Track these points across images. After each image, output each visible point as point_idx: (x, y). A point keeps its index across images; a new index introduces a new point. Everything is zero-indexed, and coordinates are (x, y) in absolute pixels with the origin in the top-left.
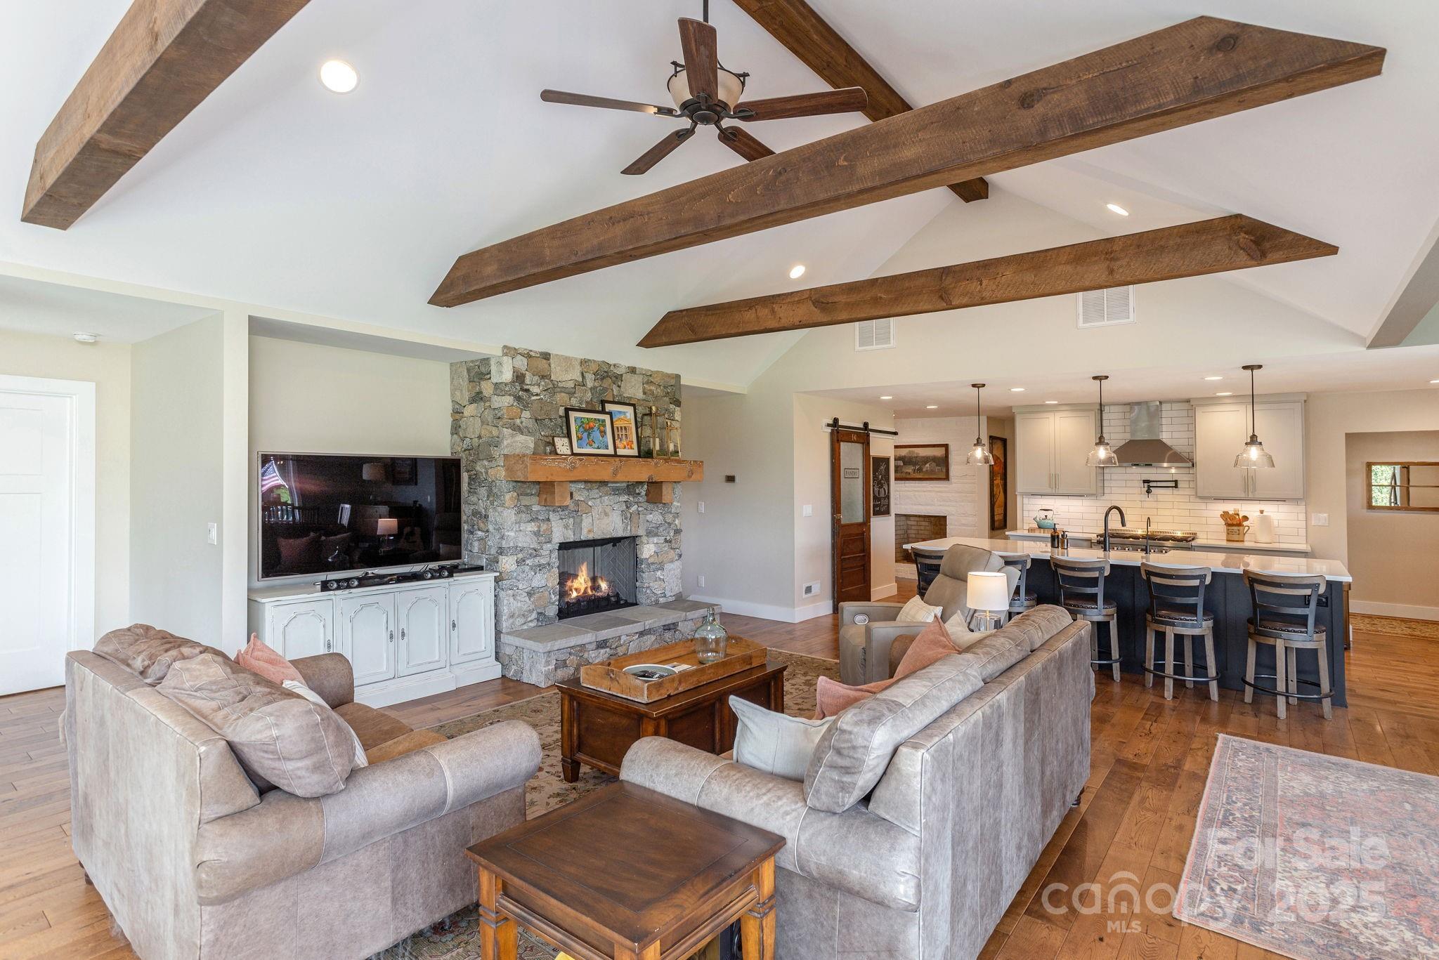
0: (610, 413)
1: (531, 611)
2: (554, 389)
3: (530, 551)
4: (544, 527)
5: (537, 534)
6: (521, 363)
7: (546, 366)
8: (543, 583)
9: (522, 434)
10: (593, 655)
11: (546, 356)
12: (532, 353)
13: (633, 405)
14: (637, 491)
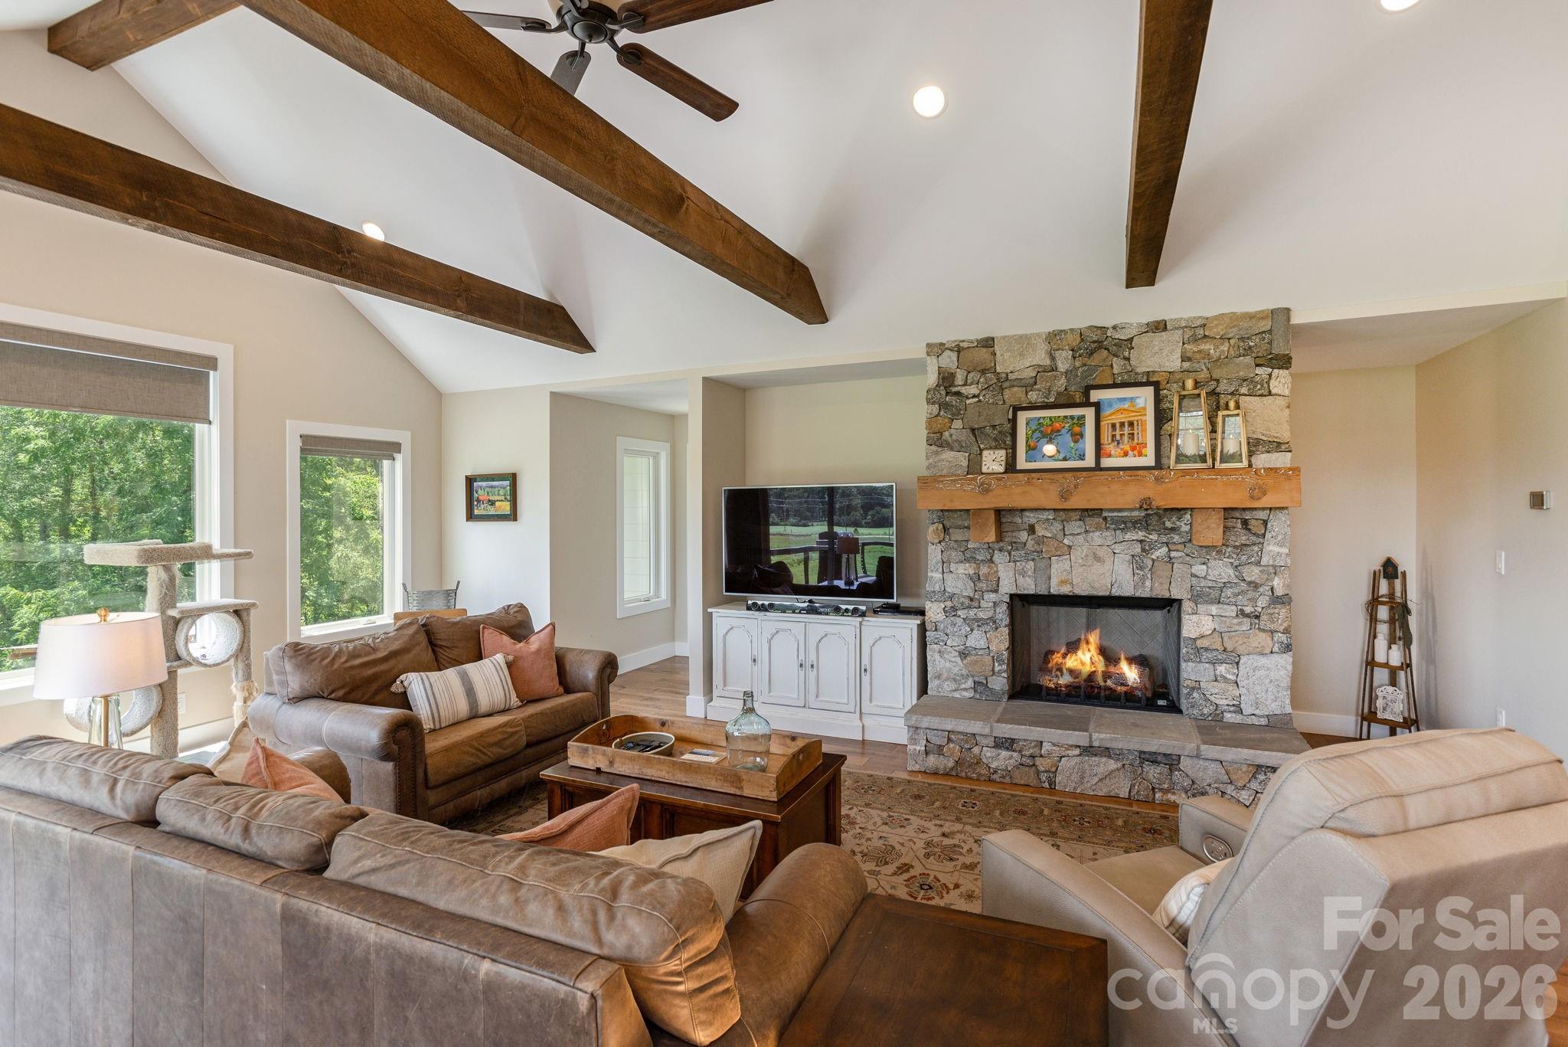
0: (1097, 405)
1: (966, 677)
2: (1002, 382)
3: (962, 600)
4: (984, 570)
5: (976, 578)
6: (949, 360)
7: (991, 357)
8: (983, 644)
9: (952, 449)
10: (988, 754)
11: (988, 343)
12: (962, 345)
13: (1156, 385)
14: (1168, 524)
